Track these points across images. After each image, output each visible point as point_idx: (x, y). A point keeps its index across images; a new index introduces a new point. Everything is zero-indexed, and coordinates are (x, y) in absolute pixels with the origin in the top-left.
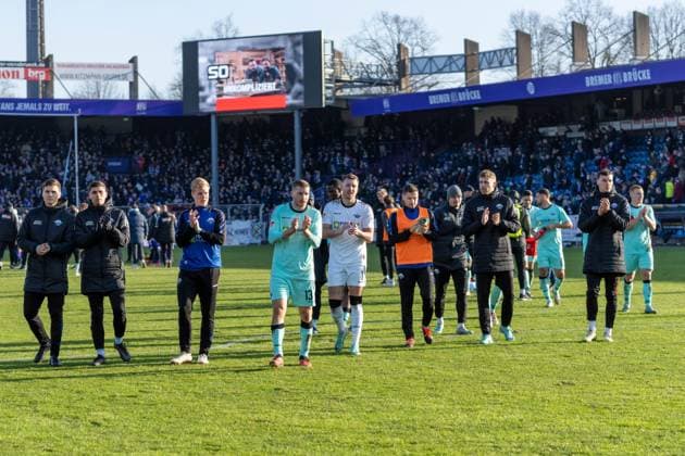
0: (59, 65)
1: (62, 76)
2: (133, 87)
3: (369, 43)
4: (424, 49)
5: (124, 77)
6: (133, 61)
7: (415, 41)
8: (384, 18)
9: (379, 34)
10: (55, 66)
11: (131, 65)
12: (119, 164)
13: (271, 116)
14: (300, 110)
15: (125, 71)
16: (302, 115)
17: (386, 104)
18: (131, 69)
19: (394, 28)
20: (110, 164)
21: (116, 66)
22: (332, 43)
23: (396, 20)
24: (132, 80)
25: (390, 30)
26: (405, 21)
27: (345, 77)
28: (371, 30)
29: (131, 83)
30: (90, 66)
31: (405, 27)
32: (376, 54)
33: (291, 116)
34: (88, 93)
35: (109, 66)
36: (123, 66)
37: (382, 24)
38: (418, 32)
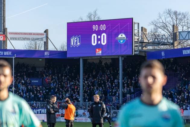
0: (10, 33)
1: (11, 39)
2: (46, 44)
3: (161, 24)
4: (188, 28)
5: (42, 39)
6: (46, 31)
7: (184, 23)
8: (169, 12)
9: (167, 20)
10: (8, 34)
11: (45, 33)
12: (37, 81)
13: (112, 59)
14: (122, 56)
15: (42, 36)
16: (123, 59)
17: (163, 54)
18: (45, 36)
19: (174, 17)
20: (32, 81)
21: (38, 34)
22: (138, 24)
23: (175, 13)
24: (45, 41)
25: (172, 18)
26: (179, 14)
27: (146, 41)
28: (163, 18)
29: (45, 42)
30: (25, 34)
31: (179, 17)
32: (166, 30)
33: (118, 59)
34: (31, 47)
35: (34, 34)
36: (41, 34)
37: (168, 15)
38: (185, 19)
